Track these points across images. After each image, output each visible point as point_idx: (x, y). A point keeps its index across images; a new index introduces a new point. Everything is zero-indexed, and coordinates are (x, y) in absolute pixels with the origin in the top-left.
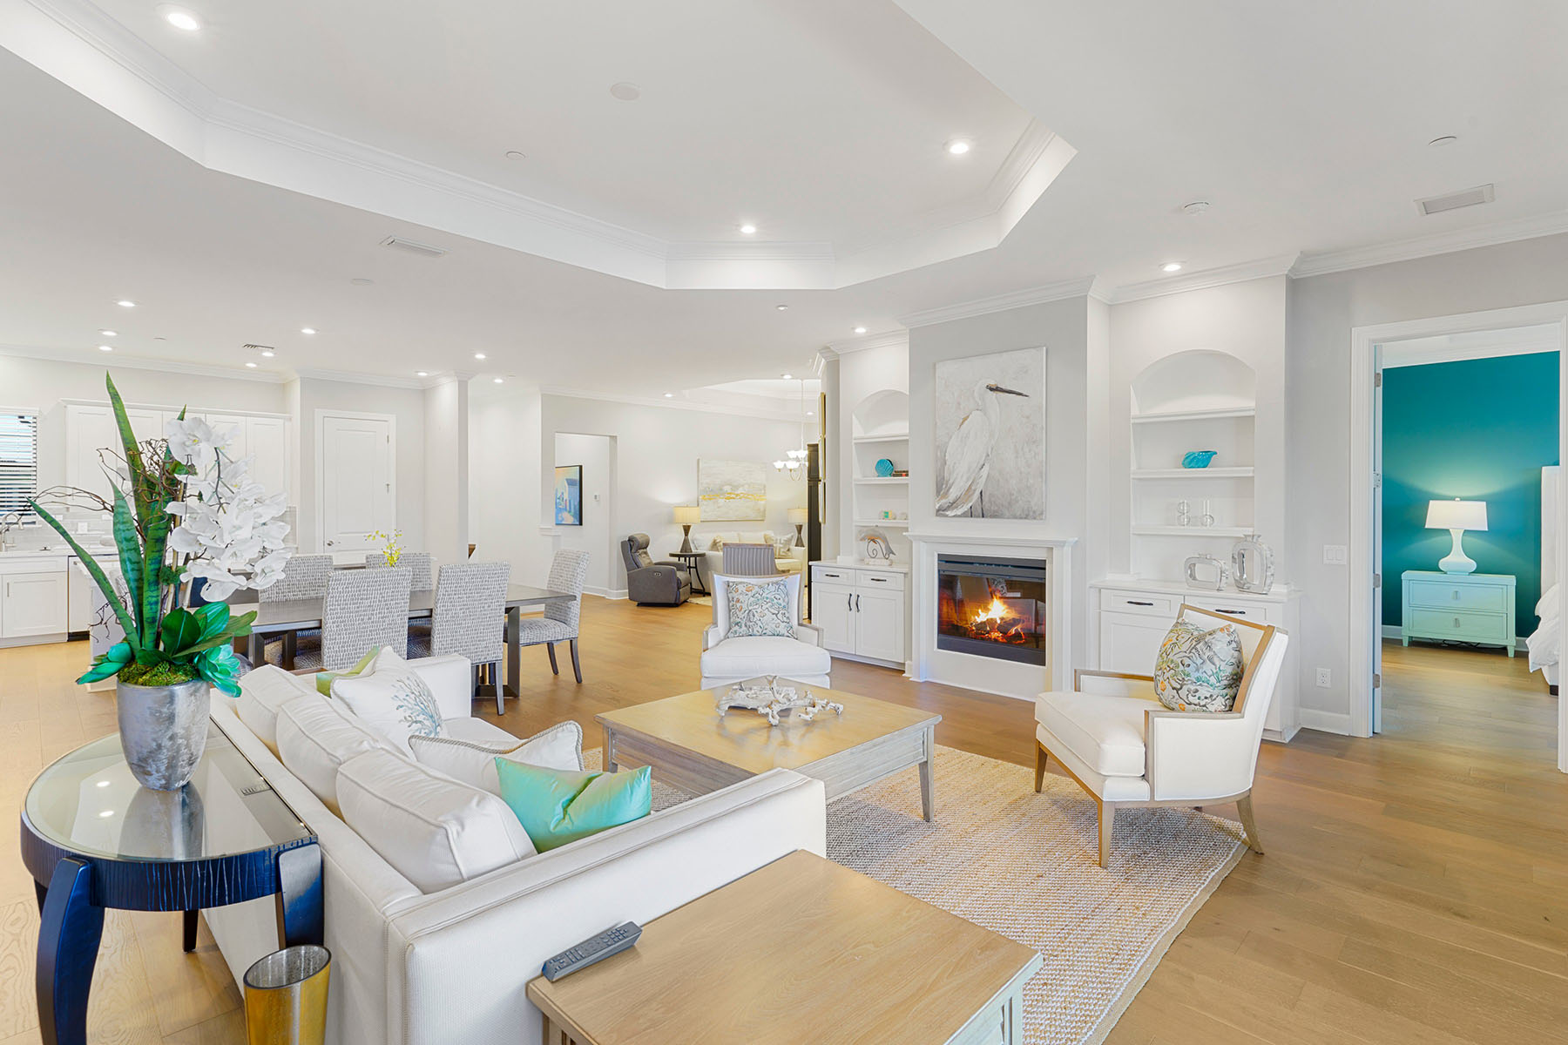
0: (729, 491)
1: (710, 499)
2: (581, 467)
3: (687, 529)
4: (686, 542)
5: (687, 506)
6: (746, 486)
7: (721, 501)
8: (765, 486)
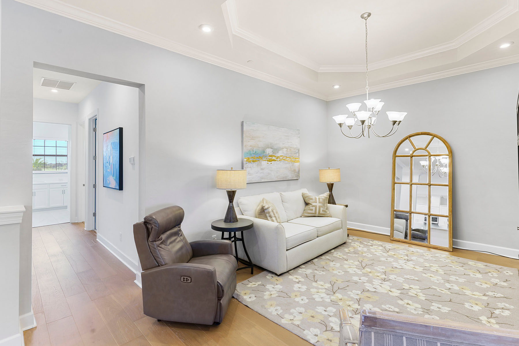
0: (271, 154)
1: (253, 161)
2: (121, 130)
3: (231, 195)
4: (231, 210)
5: (232, 169)
6: (285, 150)
7: (264, 163)
8: (299, 150)
